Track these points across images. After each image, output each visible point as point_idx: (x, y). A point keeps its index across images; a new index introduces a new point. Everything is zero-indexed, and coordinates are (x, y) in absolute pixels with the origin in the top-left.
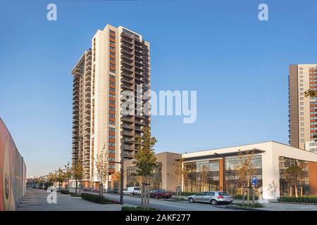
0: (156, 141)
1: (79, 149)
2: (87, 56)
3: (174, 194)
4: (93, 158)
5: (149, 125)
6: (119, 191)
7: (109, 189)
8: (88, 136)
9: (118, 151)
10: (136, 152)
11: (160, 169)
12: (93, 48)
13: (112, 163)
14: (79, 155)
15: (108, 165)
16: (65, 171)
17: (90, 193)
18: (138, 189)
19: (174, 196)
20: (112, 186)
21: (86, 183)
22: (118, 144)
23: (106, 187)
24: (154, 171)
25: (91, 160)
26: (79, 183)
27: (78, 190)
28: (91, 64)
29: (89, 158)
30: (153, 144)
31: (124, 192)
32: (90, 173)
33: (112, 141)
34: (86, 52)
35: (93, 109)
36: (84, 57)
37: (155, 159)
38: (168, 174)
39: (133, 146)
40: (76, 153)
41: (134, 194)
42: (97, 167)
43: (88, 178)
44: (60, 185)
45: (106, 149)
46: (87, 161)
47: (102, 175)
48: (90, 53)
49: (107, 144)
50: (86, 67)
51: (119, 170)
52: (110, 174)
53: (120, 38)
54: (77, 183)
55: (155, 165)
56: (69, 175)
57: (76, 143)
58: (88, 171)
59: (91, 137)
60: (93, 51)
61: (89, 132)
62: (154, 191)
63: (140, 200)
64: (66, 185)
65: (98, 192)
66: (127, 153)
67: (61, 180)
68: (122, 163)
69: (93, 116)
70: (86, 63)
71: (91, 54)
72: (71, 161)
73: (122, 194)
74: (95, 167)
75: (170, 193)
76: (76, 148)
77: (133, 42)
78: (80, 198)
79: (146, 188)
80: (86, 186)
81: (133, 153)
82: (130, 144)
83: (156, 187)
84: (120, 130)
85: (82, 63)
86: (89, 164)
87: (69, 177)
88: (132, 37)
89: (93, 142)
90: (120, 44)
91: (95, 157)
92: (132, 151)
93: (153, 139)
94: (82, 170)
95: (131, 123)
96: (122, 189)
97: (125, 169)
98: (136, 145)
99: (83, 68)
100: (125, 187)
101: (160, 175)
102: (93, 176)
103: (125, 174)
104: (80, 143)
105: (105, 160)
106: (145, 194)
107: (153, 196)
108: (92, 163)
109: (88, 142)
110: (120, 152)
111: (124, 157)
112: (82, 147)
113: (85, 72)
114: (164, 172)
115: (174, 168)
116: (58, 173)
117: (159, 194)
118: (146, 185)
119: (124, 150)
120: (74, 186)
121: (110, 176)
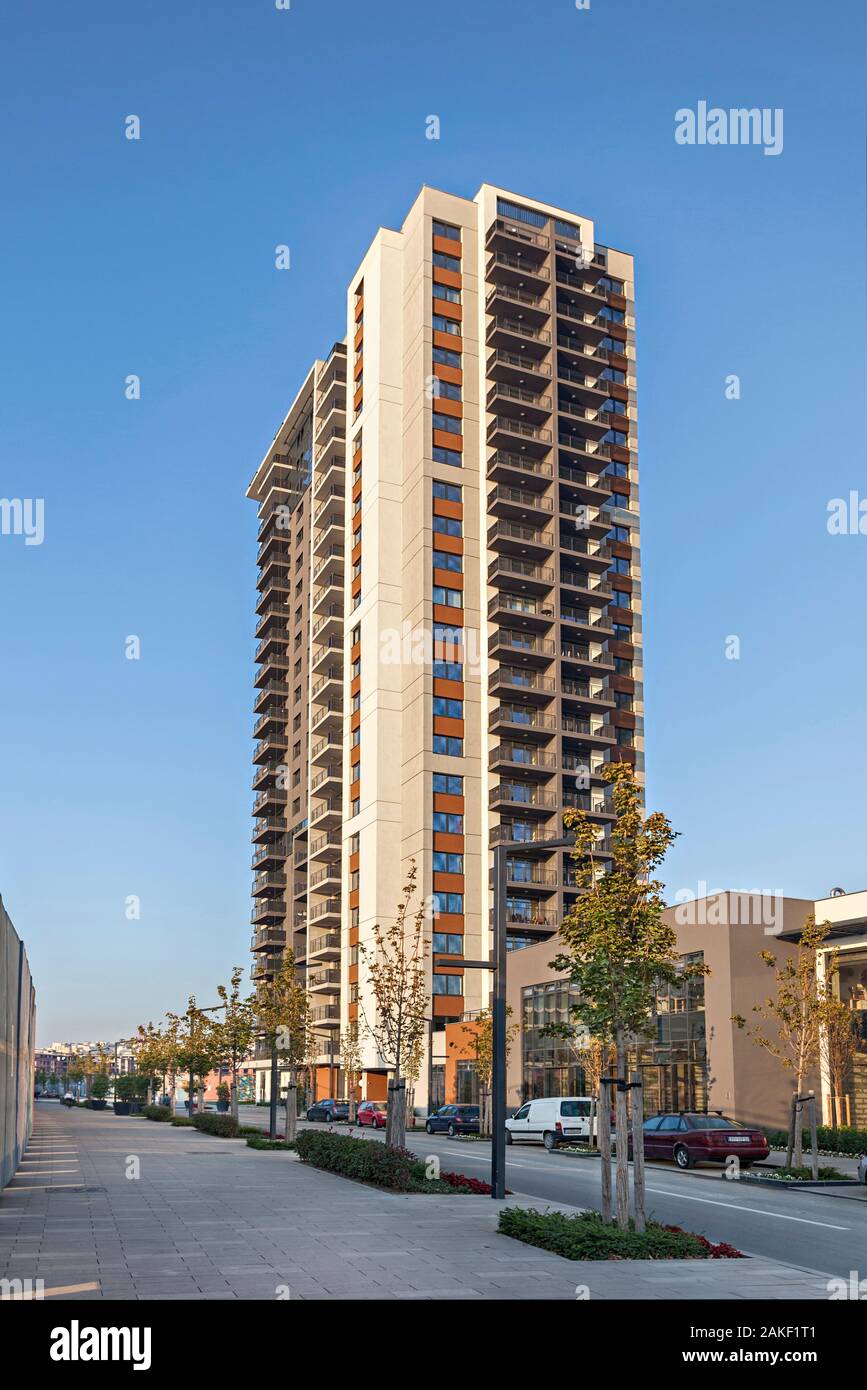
0: (670, 836)
1: (289, 897)
2: (323, 387)
3: (781, 1140)
4: (355, 944)
5: (637, 743)
6: (486, 1121)
7: (433, 1106)
8: (332, 827)
9: (481, 899)
10: (569, 899)
11: (698, 992)
12: (350, 342)
13: (449, 964)
14: (288, 927)
15: (428, 979)
16: (220, 1017)
17: (342, 1130)
18: (582, 1110)
19: (777, 1156)
20: (450, 1093)
21: (323, 1079)
22: (480, 861)
23: (421, 1100)
24: (663, 1007)
25: (345, 952)
26: (285, 1079)
27: (281, 1113)
28: (340, 432)
29: (334, 941)
30: (654, 851)
31: (510, 1123)
32: (344, 1022)
33: (446, 845)
34: (319, 368)
35: (356, 681)
36: (308, 395)
37: (668, 938)
38: (740, 1021)
39: (554, 865)
40: (271, 922)
41: (560, 1140)
42: (379, 991)
43: (333, 1048)
44: (192, 1089)
45: (418, 895)
46: (327, 957)
47: (401, 1035)
48: (338, 371)
49: (424, 864)
50: (317, 453)
51: (485, 1003)
52: (438, 1024)
53: (483, 258)
54: (275, 1079)
55: (666, 974)
56: (237, 1035)
57: (271, 866)
58: (333, 1011)
59: (347, 830)
60: (351, 357)
61: (336, 803)
62: (669, 1123)
63: (592, 1170)
64: (222, 1091)
65: (381, 1124)
66: (523, 907)
67: (197, 1064)
68: (497, 965)
69: (356, 716)
70: (318, 425)
71: (342, 376)
72: (249, 963)
73: (500, 1140)
74: (366, 990)
75: (753, 1133)
76: (271, 895)
77: (546, 272)
78: (293, 1155)
79: (628, 1105)
80: (323, 1094)
81: (554, 905)
82: (537, 855)
83: (680, 1103)
84: (488, 781)
85: (299, 434)
86: (334, 976)
87: (239, 1046)
88: (544, 238)
89: (355, 858)
90: (484, 290)
91: (366, 935)
92: (546, 895)
93: (657, 822)
94: (303, 1006)
95: (544, 739)
96: (501, 1112)
97: (513, 1000)
98: (567, 860)
99: (302, 462)
100: (513, 1099)
101: (697, 1027)
102: (354, 1037)
103: (513, 1020)
104: (289, 868)
105: (416, 949)
106: (619, 1137)
107: (660, 1150)
108: (354, 968)
109: (332, 859)
110: (486, 900)
111: (512, 933)
112: (301, 886)
113: (317, 480)
114: (717, 1008)
115: (773, 985)
116: (184, 1029)
117: (697, 1140)
118: (624, 1086)
119: (508, 892)
120: (262, 1092)
121: (440, 1038)
